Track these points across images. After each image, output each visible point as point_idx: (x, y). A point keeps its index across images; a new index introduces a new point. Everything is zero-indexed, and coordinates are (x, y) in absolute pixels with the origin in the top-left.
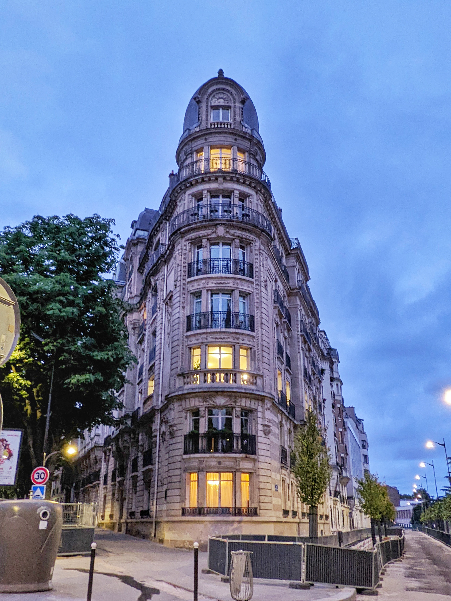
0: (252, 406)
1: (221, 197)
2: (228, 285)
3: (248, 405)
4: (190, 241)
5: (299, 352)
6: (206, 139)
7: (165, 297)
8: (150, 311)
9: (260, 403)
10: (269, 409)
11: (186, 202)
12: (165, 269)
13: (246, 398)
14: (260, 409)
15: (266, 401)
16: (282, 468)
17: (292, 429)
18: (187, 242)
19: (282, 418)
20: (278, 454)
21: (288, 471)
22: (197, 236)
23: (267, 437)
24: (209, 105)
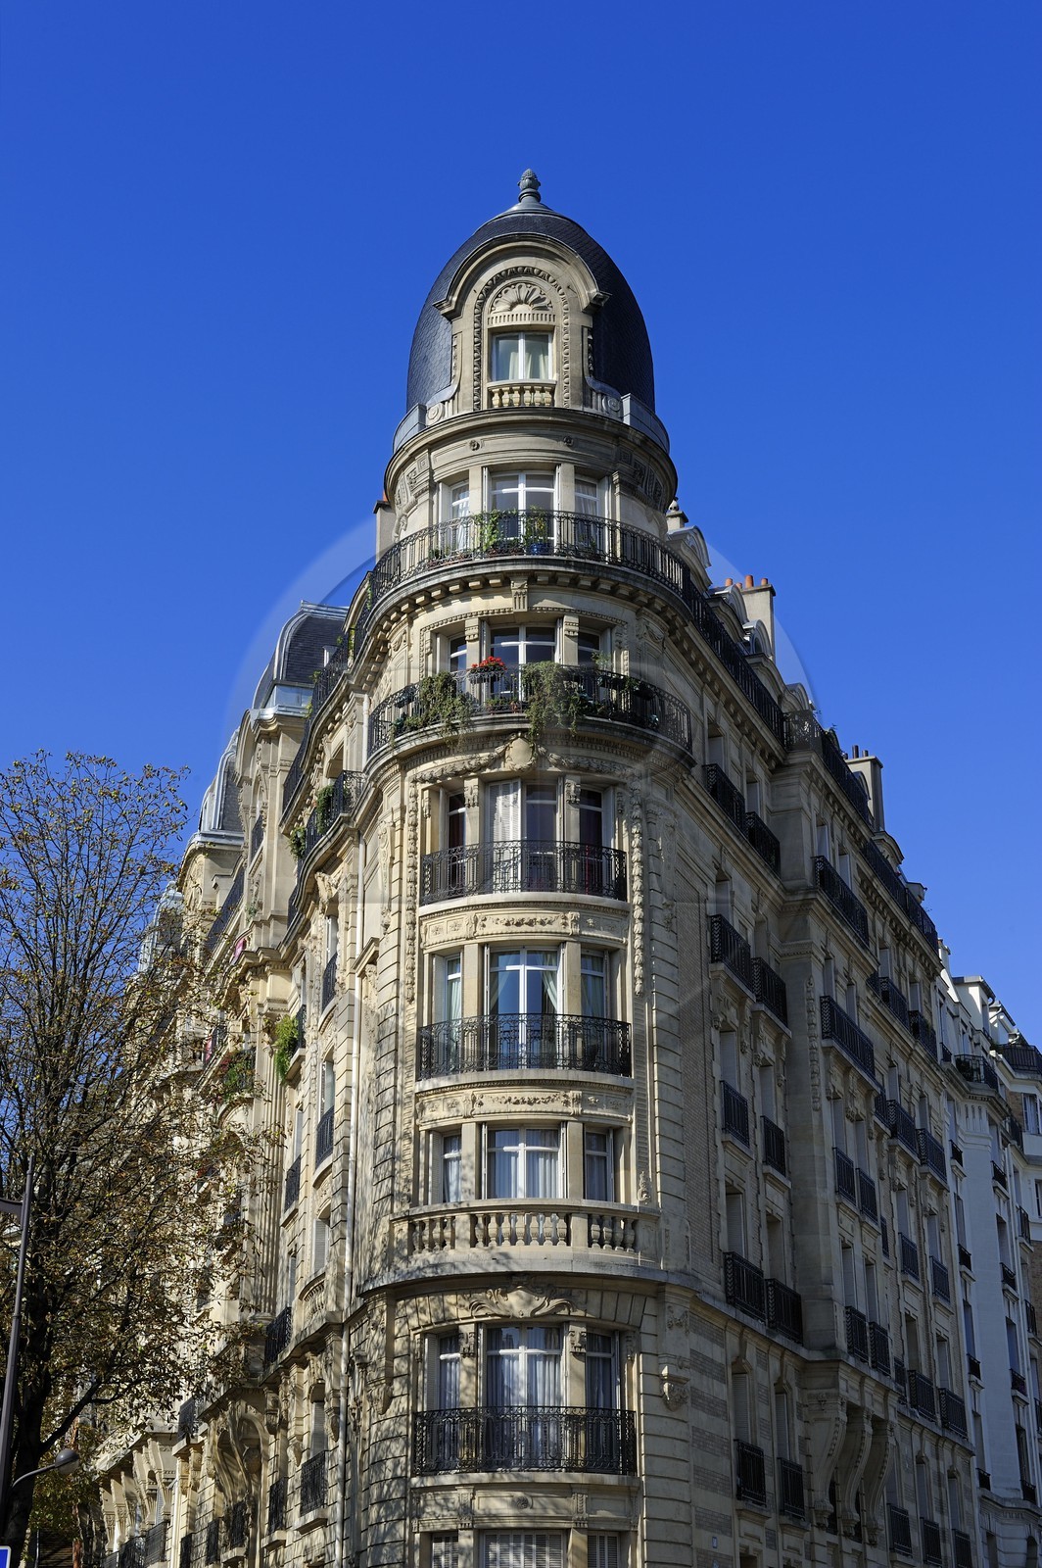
0: (623, 1317)
1: (522, 632)
2: (547, 928)
3: (608, 1313)
4: (428, 785)
5: (819, 1110)
6: (476, 446)
7: (358, 952)
8: (316, 984)
9: (651, 1306)
10: (680, 1325)
11: (415, 651)
12: (357, 856)
13: (603, 1291)
14: (648, 1325)
15: (671, 1299)
16: (740, 1517)
17: (791, 1377)
18: (420, 786)
19: (743, 1345)
20: (725, 1466)
21: (771, 1523)
22: (449, 771)
23: (675, 1415)
24: (486, 327)
